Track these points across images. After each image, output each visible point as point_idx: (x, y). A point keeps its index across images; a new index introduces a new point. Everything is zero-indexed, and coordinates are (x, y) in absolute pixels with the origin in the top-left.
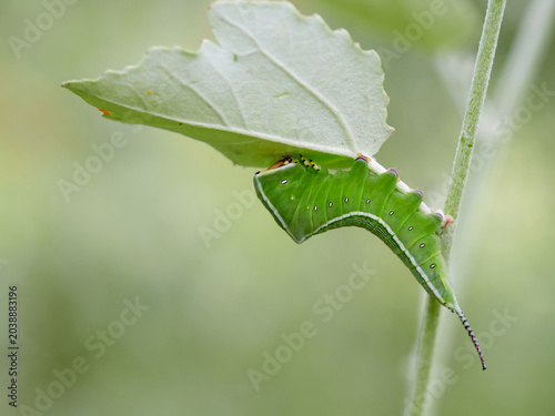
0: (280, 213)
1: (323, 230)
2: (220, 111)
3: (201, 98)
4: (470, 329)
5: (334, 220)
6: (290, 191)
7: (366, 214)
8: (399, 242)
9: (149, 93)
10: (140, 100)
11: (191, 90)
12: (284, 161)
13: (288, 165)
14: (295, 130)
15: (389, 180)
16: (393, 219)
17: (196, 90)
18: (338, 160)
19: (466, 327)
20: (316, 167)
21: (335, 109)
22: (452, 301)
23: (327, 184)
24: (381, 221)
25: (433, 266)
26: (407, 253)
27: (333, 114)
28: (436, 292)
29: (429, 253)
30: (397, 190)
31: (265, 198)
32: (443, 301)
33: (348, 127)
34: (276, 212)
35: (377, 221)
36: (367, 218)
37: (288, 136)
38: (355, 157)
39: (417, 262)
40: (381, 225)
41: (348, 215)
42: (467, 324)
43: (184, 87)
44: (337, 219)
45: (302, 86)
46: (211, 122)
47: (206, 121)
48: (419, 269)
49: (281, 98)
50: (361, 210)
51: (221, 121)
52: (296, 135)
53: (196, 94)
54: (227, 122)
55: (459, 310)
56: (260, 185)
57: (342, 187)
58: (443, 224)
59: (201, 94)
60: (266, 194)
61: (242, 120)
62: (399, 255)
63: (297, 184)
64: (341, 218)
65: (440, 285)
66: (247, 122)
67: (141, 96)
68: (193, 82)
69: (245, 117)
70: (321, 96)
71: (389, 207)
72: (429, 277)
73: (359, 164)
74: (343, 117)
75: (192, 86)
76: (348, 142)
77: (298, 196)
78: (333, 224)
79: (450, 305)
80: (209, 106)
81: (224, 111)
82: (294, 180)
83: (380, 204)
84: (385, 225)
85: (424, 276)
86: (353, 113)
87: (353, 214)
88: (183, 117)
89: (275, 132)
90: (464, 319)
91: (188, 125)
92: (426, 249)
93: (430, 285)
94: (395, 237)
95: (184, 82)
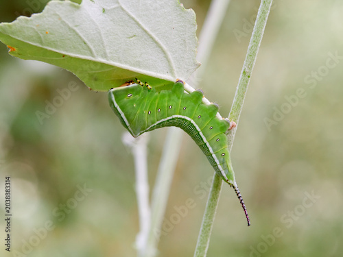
2: (91, 47)
3: (80, 37)
4: (241, 198)
5: (161, 121)
6: (133, 101)
7: (183, 117)
8: (203, 136)
9: (47, 33)
10: (40, 37)
11: (74, 31)
14: (139, 62)
15: (198, 96)
16: (200, 120)
17: (78, 31)
18: (162, 84)
19: (239, 198)
20: (149, 87)
21: (165, 48)
22: (232, 179)
23: (156, 97)
24: (192, 122)
25: (223, 155)
26: (208, 144)
27: (164, 52)
28: (223, 172)
29: (221, 146)
31: (116, 105)
32: (227, 179)
33: (172, 61)
34: (123, 115)
35: (190, 122)
36: (183, 119)
37: (134, 65)
38: (174, 80)
39: (214, 151)
40: (192, 124)
41: (171, 118)
42: (240, 195)
43: (71, 29)
44: (163, 120)
45: (145, 31)
46: (85, 54)
47: (82, 54)
48: (214, 156)
49: (131, 39)
50: (180, 114)
51: (91, 54)
52: (138, 64)
53: (77, 34)
54: (95, 54)
55: (236, 185)
56: (113, 96)
57: (167, 99)
58: (229, 128)
59: (81, 34)
60: (117, 103)
61: (105, 53)
63: (138, 97)
64: (166, 119)
65: (226, 168)
66: (108, 55)
67: (41, 35)
68: (76, 26)
69: (108, 51)
70: (157, 39)
71: (197, 113)
72: (220, 162)
73: (178, 85)
74: (169, 54)
75: (75, 28)
76: (171, 71)
77: (138, 105)
78: (160, 124)
79: (230, 182)
80: (85, 43)
81: (94, 47)
82: (136, 94)
83: (192, 110)
84: (195, 125)
85: (217, 161)
86: (176, 51)
87: (174, 116)
88: (67, 51)
89: (126, 63)
90: (238, 192)
91: (71, 58)
92: (220, 142)
93: (220, 167)
94: (201, 133)
95: (71, 25)
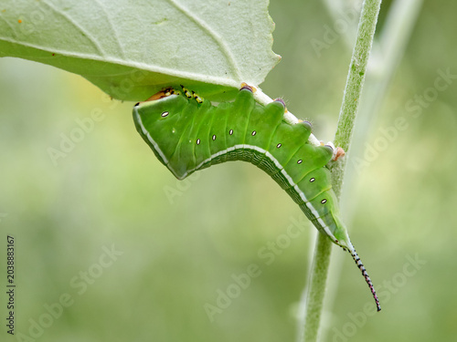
0: (161, 147)
1: (206, 165)
2: (95, 40)
3: (74, 26)
4: (363, 268)
5: (218, 154)
6: (171, 123)
7: (252, 147)
8: (287, 176)
9: (20, 22)
10: (10, 28)
11: (63, 17)
12: (165, 92)
13: (169, 97)
14: (176, 59)
15: (276, 111)
16: (281, 152)
17: (69, 17)
18: (222, 91)
20: (199, 99)
21: (218, 35)
22: (344, 239)
23: (210, 116)
24: (268, 154)
25: (324, 202)
26: (296, 188)
27: (216, 42)
28: (327, 229)
29: (319, 188)
30: (284, 121)
31: (145, 131)
32: (335, 239)
33: (232, 55)
34: (156, 146)
35: (264, 155)
36: (253, 151)
37: (168, 65)
38: (239, 86)
39: (307, 197)
40: (268, 158)
41: (233, 149)
42: (360, 262)
43: (56, 14)
44: (221, 153)
45: (182, 12)
46: (87, 51)
47: (81, 51)
48: (309, 205)
49: (160, 24)
50: (247, 143)
51: (96, 50)
52: (176, 64)
53: (69, 22)
54: (103, 51)
55: (352, 248)
56: (139, 116)
57: (226, 118)
58: (333, 157)
59: (75, 22)
60: (146, 128)
61: (119, 49)
62: (287, 191)
63: (179, 116)
64: (225, 152)
65: (331, 222)
66: (124, 51)
67: (11, 25)
68: (66, 9)
69: (122, 45)
70: (202, 22)
71: (275, 139)
72: (320, 213)
73: (244, 94)
74: (225, 45)
75: (64, 13)
76: (231, 71)
77: (180, 130)
78: (217, 158)
79: (342, 243)
80: (83, 35)
81: (99, 39)
82: (175, 112)
83: (267, 136)
84: (272, 158)
85: (315, 212)
86: (237, 40)
87: (238, 147)
88: (56, 47)
89: (155, 62)
90: (357, 257)
91: (62, 56)
92: (317, 184)
93: (320, 221)
94: (283, 172)
95: (57, 9)
